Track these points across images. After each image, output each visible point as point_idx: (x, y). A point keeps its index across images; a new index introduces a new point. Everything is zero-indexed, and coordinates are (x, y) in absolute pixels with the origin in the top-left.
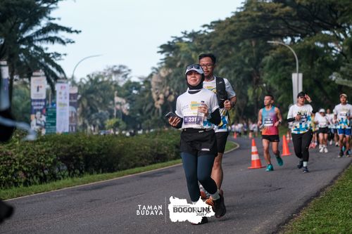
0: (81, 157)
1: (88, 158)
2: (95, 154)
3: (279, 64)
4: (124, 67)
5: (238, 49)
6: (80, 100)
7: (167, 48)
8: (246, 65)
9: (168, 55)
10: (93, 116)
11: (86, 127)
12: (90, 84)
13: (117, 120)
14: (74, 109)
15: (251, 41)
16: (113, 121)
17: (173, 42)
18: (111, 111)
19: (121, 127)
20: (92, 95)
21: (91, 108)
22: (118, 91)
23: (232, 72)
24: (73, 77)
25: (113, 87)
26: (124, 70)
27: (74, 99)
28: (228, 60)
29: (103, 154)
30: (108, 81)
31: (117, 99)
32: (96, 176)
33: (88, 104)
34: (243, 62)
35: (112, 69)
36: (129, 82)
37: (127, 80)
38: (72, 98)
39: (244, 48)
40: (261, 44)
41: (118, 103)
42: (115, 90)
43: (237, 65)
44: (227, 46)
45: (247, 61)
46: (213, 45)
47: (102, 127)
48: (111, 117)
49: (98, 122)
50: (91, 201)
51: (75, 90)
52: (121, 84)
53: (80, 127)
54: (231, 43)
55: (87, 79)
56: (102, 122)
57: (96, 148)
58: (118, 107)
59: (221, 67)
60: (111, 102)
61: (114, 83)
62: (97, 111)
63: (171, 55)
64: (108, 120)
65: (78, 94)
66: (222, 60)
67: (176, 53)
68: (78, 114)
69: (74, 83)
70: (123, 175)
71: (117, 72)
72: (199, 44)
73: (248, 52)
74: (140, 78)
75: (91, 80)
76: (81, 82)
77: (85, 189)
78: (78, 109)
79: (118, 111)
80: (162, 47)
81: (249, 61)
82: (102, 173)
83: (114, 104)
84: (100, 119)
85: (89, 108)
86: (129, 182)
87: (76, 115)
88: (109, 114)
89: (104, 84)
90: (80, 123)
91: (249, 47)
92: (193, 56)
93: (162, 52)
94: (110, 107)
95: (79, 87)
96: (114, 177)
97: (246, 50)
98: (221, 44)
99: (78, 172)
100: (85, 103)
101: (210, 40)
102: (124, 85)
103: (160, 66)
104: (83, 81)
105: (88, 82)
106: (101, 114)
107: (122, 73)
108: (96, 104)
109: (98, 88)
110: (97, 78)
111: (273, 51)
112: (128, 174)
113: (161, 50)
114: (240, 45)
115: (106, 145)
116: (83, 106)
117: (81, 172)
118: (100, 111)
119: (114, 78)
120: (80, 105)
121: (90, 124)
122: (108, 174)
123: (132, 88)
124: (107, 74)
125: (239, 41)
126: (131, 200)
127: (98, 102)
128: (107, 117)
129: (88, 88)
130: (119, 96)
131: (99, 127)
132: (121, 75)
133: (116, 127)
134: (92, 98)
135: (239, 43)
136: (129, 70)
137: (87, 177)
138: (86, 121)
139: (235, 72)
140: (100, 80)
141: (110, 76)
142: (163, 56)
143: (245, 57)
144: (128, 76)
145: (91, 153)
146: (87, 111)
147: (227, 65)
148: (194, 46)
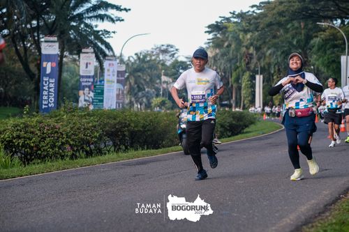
0: (126, 133)
1: (133, 135)
2: (140, 131)
3: (328, 46)
4: (172, 47)
5: (287, 31)
6: (128, 78)
7: (215, 28)
8: (293, 46)
9: (216, 35)
10: (140, 94)
11: (133, 105)
12: (137, 62)
13: (164, 99)
14: (121, 87)
15: (300, 23)
16: (159, 100)
17: (221, 22)
18: (158, 90)
19: (167, 105)
20: (139, 74)
21: (138, 86)
22: (165, 70)
23: (279, 53)
24: (121, 55)
25: (160, 66)
26: (172, 49)
27: (122, 77)
28: (276, 41)
29: (148, 130)
30: (155, 60)
31: (164, 78)
32: (140, 152)
33: (136, 83)
34: (291, 43)
35: (160, 48)
36: (176, 61)
37: (174, 59)
38: (120, 75)
39: (293, 30)
40: (310, 26)
41: (165, 82)
42: (162, 69)
43: (284, 47)
44: (275, 27)
45: (295, 43)
46: (261, 26)
47: (148, 106)
48: (157, 96)
49: (144, 100)
50: (135, 176)
51: (123, 68)
52: (168, 63)
53: (127, 105)
54: (280, 24)
55: (135, 57)
56: (148, 101)
57: (142, 125)
58: (165, 86)
59: (269, 48)
60: (158, 81)
61: (162, 62)
62: (144, 90)
63: (218, 35)
64: (154, 99)
65: (125, 72)
66: (270, 41)
67: (224, 34)
68: (125, 92)
69: (122, 61)
70: (168, 152)
71: (165, 52)
72: (247, 24)
73: (296, 33)
74: (187, 58)
75: (139, 58)
76: (129, 60)
77: (129, 165)
78: (126, 87)
79: (164, 89)
80: (209, 27)
81: (297, 42)
82: (147, 149)
83: (160, 83)
84: (147, 97)
85: (136, 86)
86: (173, 159)
87: (123, 93)
88: (156, 93)
89: (151, 63)
90: (127, 101)
91: (297, 28)
92: (241, 37)
93: (209, 32)
94: (156, 85)
95: (127, 65)
96: (158, 154)
97: (294, 31)
98: (270, 25)
99: (124, 147)
100: (132, 81)
101: (258, 21)
102: (171, 64)
103: (207, 45)
104: (131, 59)
105: (135, 61)
106: (148, 92)
107: (170, 52)
108: (143, 82)
109: (145, 66)
110: (145, 56)
111: (322, 33)
112: (173, 151)
113: (210, 30)
114: (289, 26)
115: (151, 121)
116: (130, 83)
117: (126, 148)
118: (147, 90)
119: (161, 57)
120: (128, 82)
121: (137, 102)
122: (152, 151)
123: (179, 67)
124: (155, 53)
125: (287, 22)
126: (174, 176)
127: (145, 80)
128: (154, 95)
129: (135, 66)
130: (166, 75)
131: (146, 105)
132: (168, 55)
133: (162, 105)
134: (139, 76)
135: (288, 24)
136: (177, 50)
137: (132, 153)
138: (133, 99)
139: (282, 53)
140: (148, 59)
141: (158, 55)
142: (211, 36)
143: (293, 38)
144: (176, 56)
145: (136, 129)
146: (134, 90)
147: (275, 46)
148: (243, 27)
